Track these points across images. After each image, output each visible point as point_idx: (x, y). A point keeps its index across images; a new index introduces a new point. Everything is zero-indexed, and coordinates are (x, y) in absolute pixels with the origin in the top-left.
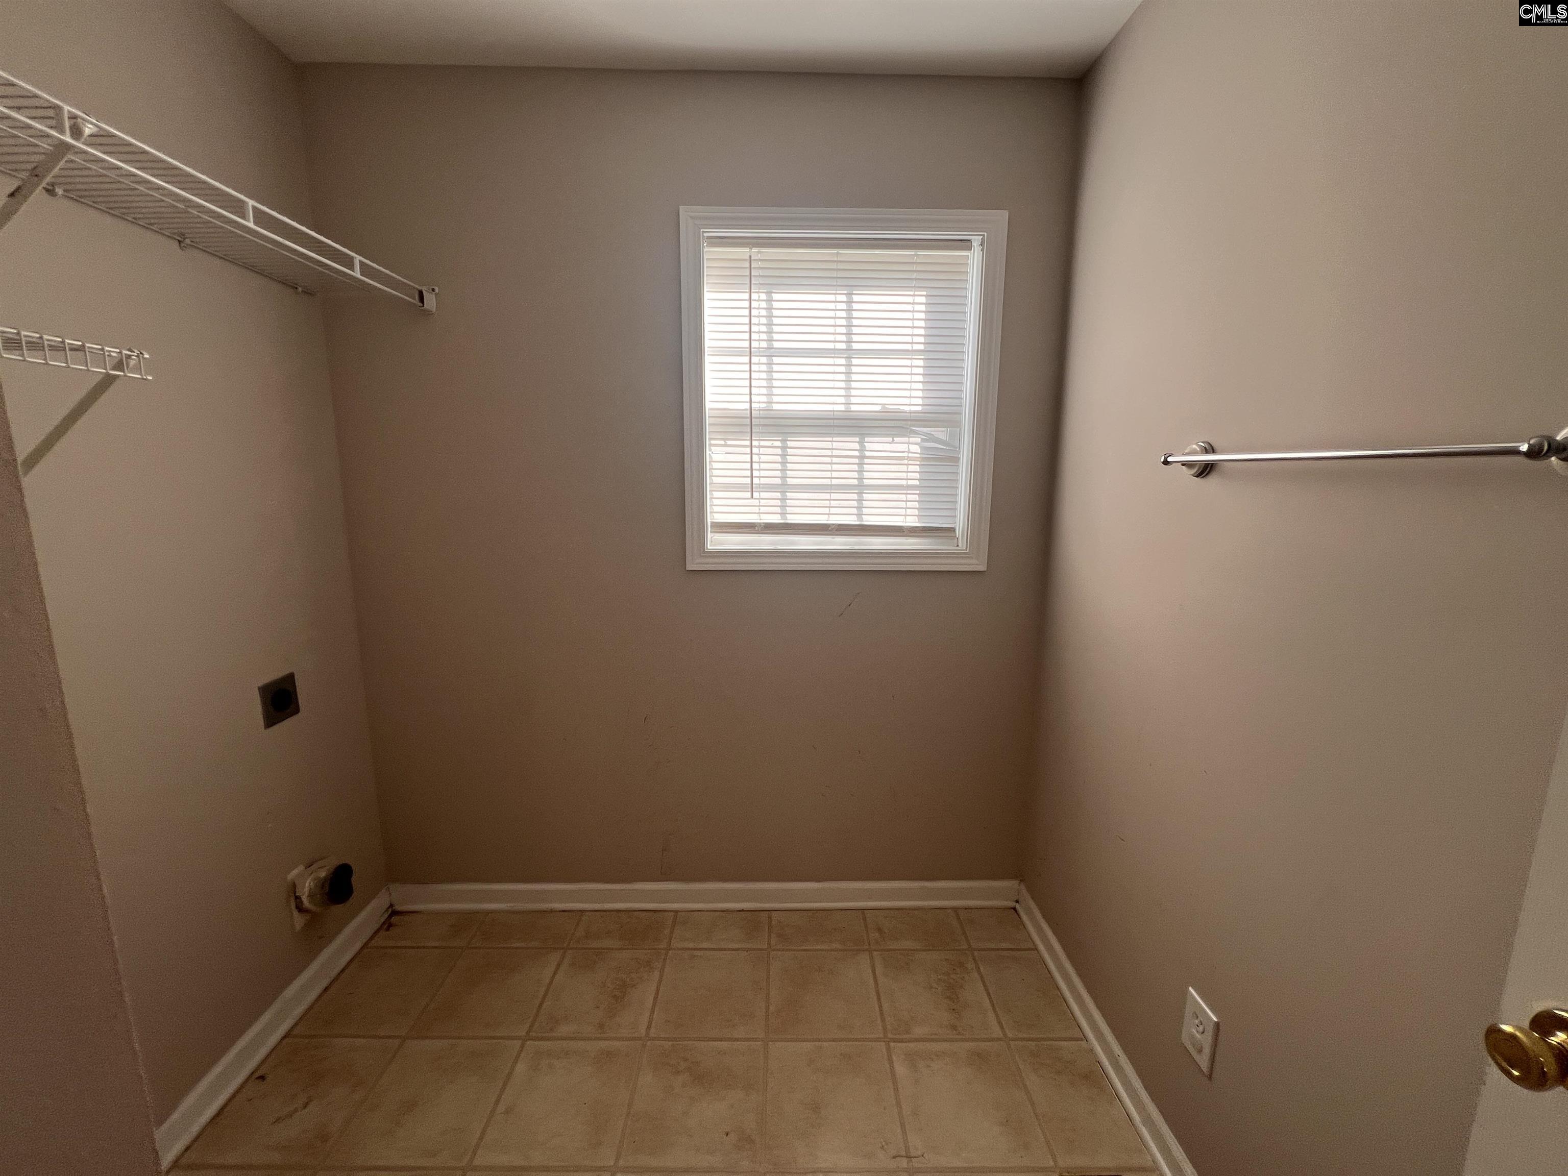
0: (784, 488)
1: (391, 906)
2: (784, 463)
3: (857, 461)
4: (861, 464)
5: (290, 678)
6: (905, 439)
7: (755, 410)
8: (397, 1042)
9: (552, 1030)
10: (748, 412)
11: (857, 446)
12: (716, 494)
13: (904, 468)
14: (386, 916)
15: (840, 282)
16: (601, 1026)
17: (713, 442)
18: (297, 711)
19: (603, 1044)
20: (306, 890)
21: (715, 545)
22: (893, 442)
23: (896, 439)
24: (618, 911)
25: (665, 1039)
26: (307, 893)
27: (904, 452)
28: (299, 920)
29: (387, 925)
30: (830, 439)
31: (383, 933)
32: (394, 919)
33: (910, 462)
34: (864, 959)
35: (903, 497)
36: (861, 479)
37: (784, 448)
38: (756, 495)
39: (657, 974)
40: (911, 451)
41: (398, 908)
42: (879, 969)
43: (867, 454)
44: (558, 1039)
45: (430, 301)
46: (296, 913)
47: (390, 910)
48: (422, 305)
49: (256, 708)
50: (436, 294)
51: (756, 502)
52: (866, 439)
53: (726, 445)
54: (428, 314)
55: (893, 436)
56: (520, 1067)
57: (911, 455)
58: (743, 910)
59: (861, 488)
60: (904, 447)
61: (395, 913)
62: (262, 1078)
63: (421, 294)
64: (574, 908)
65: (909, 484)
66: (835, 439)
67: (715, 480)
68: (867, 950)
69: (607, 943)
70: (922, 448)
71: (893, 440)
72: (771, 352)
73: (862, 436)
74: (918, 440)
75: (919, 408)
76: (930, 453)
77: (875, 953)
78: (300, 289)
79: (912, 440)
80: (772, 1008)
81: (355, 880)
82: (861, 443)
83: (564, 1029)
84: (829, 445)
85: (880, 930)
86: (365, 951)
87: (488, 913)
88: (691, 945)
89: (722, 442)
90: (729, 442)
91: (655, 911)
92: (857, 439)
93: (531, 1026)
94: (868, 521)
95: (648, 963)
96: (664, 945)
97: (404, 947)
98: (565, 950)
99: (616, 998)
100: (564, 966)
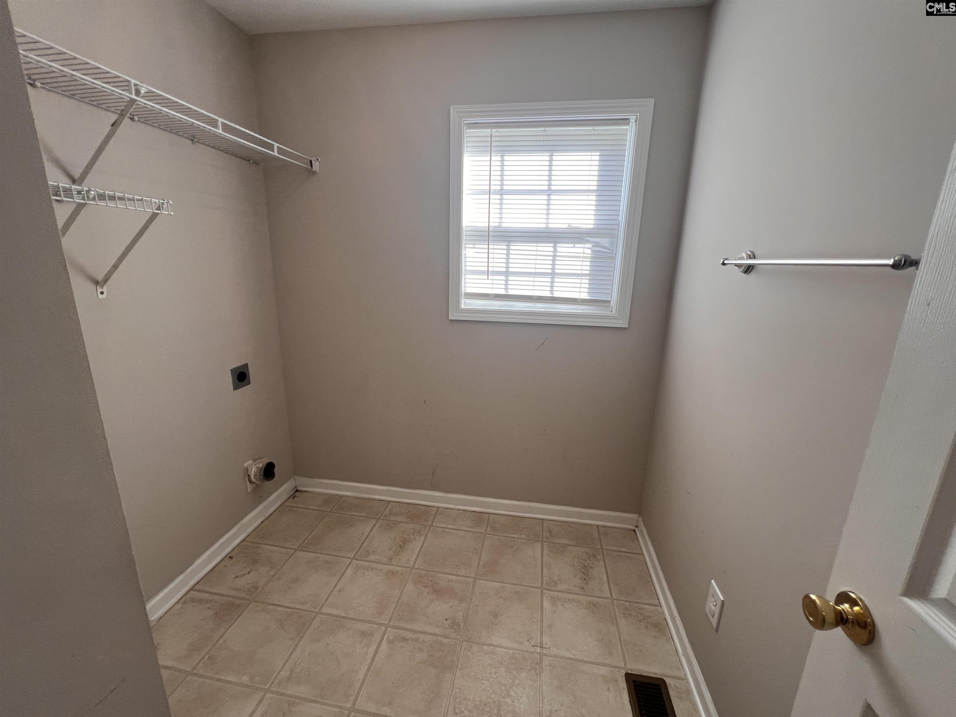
0: (507, 274)
1: (296, 487)
2: (508, 259)
3: (551, 258)
4: (554, 260)
5: (246, 365)
6: (582, 245)
7: (491, 227)
8: (293, 551)
9: (366, 557)
10: (487, 228)
11: (552, 249)
12: (468, 276)
13: (580, 263)
14: (293, 491)
15: (545, 148)
16: (391, 558)
17: (467, 246)
18: (249, 383)
19: (390, 567)
20: (253, 472)
21: (466, 306)
22: (574, 247)
23: (576, 245)
24: (408, 504)
25: (423, 570)
26: (253, 475)
27: (580, 253)
28: (250, 487)
29: (293, 496)
30: (536, 245)
31: (291, 500)
32: (297, 494)
33: (584, 260)
34: (538, 546)
35: (579, 281)
36: (553, 269)
37: (508, 250)
38: (490, 277)
39: (423, 538)
40: (585, 252)
41: (299, 489)
42: (546, 551)
43: (558, 254)
44: (368, 561)
45: (316, 166)
46: (248, 482)
47: (295, 490)
48: (311, 168)
49: (229, 380)
50: (319, 162)
51: (490, 282)
52: (558, 245)
53: (474, 248)
54: (314, 173)
55: (574, 243)
56: (349, 572)
57: (585, 255)
58: (474, 512)
59: (553, 275)
60: (581, 250)
61: (297, 491)
62: (231, 557)
63: (311, 161)
64: (385, 499)
65: (583, 273)
66: (538, 245)
67: (468, 268)
68: (540, 541)
69: (399, 519)
70: (593, 251)
71: (574, 246)
72: (502, 192)
73: (555, 243)
74: (590, 246)
75: (592, 226)
76: (597, 254)
77: (544, 543)
78: (252, 161)
79: (586, 246)
80: (481, 564)
81: (276, 471)
82: (555, 247)
83: (372, 557)
84: (534, 248)
85: (550, 532)
86: (282, 507)
87: (342, 496)
88: (444, 526)
89: (472, 246)
90: (476, 246)
91: (427, 506)
92: (552, 245)
93: (357, 553)
94: (557, 294)
95: (420, 531)
96: (429, 524)
97: (300, 508)
98: (378, 519)
99: (400, 546)
100: (377, 527)
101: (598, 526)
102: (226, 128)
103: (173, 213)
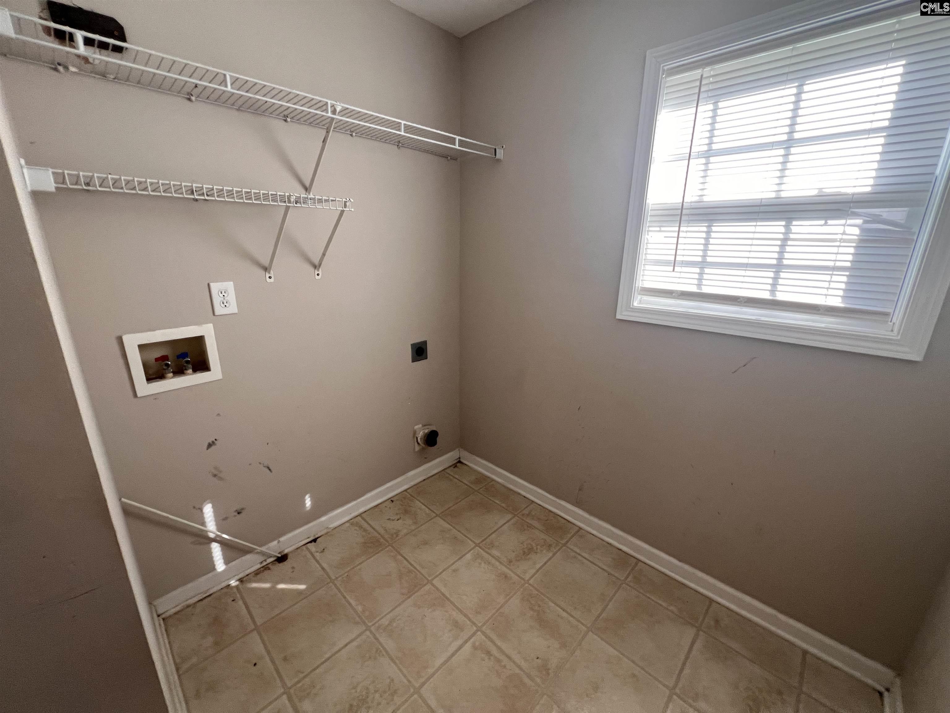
0: (703, 264)
1: (460, 458)
2: (706, 244)
3: (779, 243)
4: (783, 246)
5: (425, 343)
6: (843, 222)
7: (687, 202)
8: (434, 515)
9: (489, 549)
10: (681, 205)
11: (782, 230)
12: (647, 267)
13: (835, 250)
14: (456, 461)
15: (790, 77)
16: (510, 562)
17: (651, 229)
18: (426, 358)
19: (504, 569)
20: (420, 435)
21: (643, 304)
22: (826, 224)
23: (830, 222)
24: (550, 511)
25: (536, 589)
26: (420, 437)
27: (837, 234)
28: (417, 448)
29: (455, 466)
30: (754, 224)
31: (452, 468)
32: (458, 465)
33: (842, 244)
34: (690, 632)
35: (828, 278)
36: (780, 259)
37: (708, 232)
38: (677, 269)
39: (551, 554)
40: (847, 232)
41: (462, 460)
42: (698, 645)
43: (792, 236)
44: (490, 554)
45: (500, 154)
46: (416, 444)
47: (458, 460)
48: (495, 157)
49: (408, 353)
50: (504, 149)
51: (678, 275)
52: (794, 223)
53: (660, 231)
54: (499, 161)
55: (826, 219)
56: (469, 556)
57: (845, 237)
58: (621, 550)
59: (779, 267)
60: (840, 229)
61: (460, 462)
62: (392, 501)
63: (495, 150)
64: (530, 499)
65: (836, 265)
66: (759, 224)
67: (649, 257)
68: (696, 627)
69: (535, 523)
70: (863, 230)
71: (826, 223)
72: (708, 154)
73: (789, 220)
74: (859, 221)
75: (868, 189)
76: (869, 235)
77: (701, 633)
78: (449, 158)
79: (850, 222)
80: (604, 615)
81: (439, 439)
82: (787, 227)
83: (495, 552)
84: (752, 229)
85: (717, 621)
86: (443, 472)
87: (493, 480)
88: (578, 551)
89: (658, 229)
90: (663, 229)
91: (569, 521)
92: (783, 223)
93: (483, 541)
94: (781, 297)
95: (550, 546)
96: (563, 542)
97: (456, 478)
98: (515, 515)
99: (524, 553)
100: (510, 523)
101: (805, 653)
102: (408, 129)
103: (353, 210)
